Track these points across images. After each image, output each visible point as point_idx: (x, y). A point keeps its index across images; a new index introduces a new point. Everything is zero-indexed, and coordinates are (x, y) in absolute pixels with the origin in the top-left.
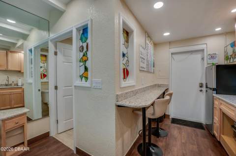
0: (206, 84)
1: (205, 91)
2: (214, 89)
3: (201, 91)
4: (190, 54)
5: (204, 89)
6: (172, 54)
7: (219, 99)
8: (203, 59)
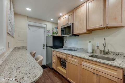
0: (46, 44)
1: (46, 48)
2: (52, 47)
3: (44, 48)
4: (39, 28)
5: (45, 47)
6: (29, 25)
7: (56, 51)
8: (45, 32)
